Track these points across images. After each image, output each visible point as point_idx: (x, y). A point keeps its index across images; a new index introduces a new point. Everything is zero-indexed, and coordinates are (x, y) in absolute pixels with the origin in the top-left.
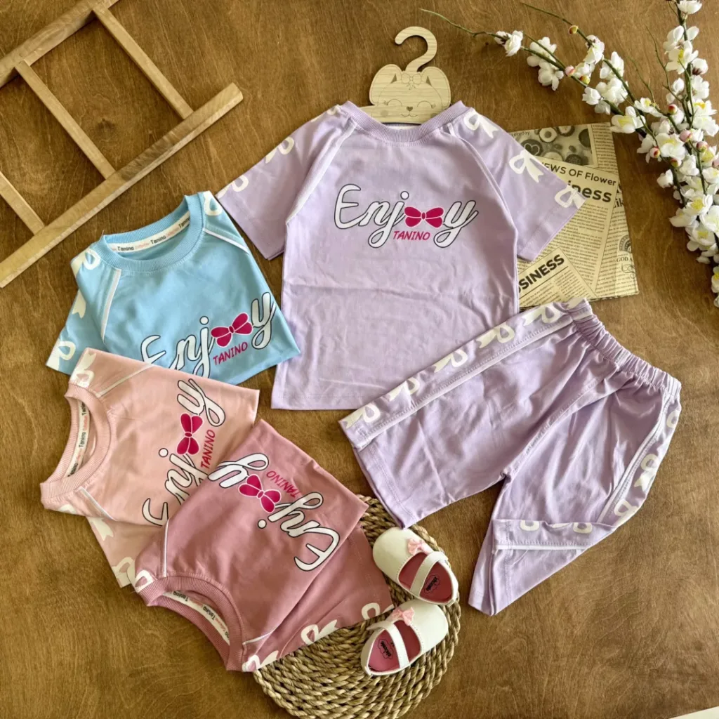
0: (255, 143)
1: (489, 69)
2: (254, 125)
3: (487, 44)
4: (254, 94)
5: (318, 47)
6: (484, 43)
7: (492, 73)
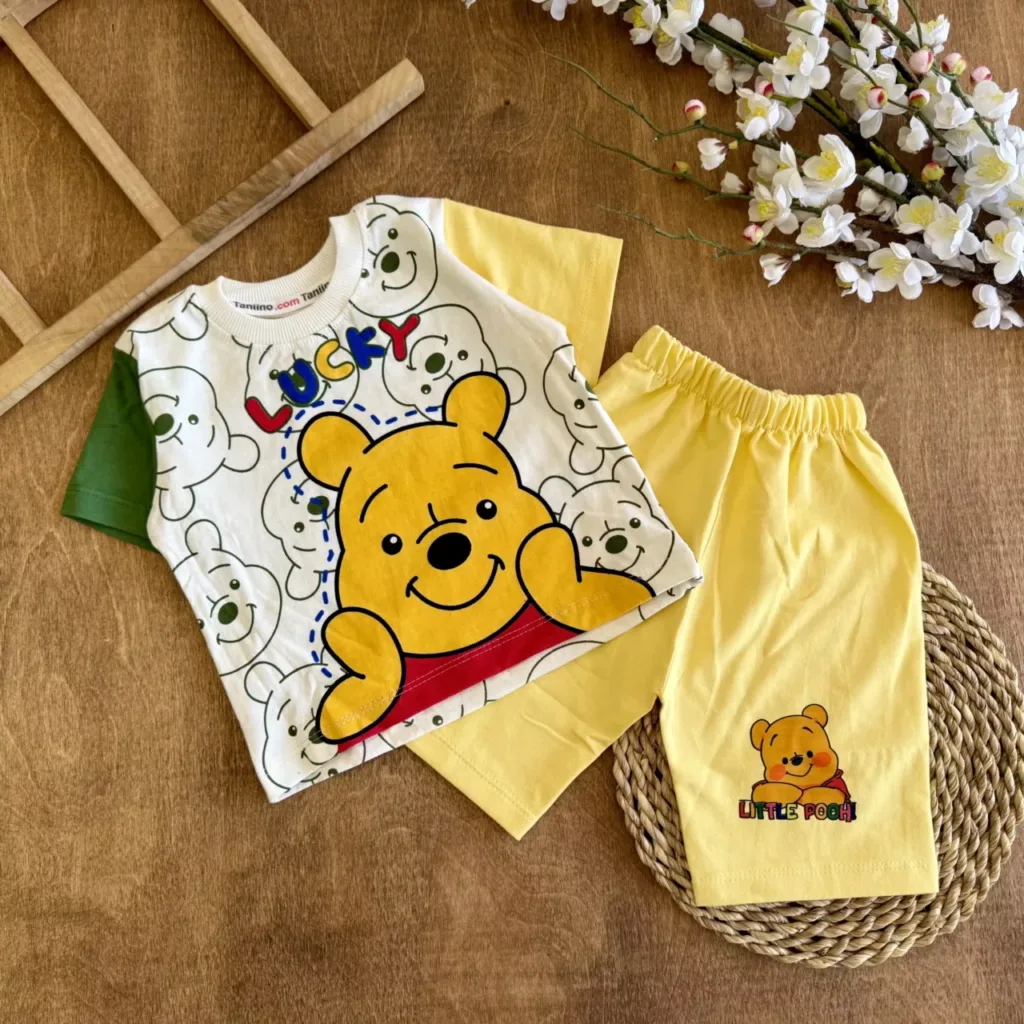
0: (26, 221)
1: (503, 152)
2: (30, 186)
3: (507, 103)
4: (44, 128)
5: (184, 59)
6: (502, 103)
7: (506, 160)
